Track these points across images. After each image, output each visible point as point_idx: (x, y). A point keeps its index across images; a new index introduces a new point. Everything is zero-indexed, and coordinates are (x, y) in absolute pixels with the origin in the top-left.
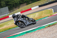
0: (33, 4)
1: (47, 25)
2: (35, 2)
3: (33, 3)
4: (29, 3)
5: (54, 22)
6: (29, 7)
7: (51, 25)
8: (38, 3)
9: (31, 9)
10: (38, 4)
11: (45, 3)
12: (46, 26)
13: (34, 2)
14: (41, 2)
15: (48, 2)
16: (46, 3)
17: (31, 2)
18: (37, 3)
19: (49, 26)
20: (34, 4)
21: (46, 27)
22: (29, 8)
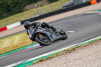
0: (9, 18)
1: (37, 59)
2: (15, 14)
3: (10, 16)
4: (2, 16)
5: (50, 53)
6: (2, 24)
7: (44, 59)
8: (19, 16)
9: (5, 29)
10: (19, 19)
11: (33, 17)
12: (35, 60)
13: (12, 15)
14: (26, 14)
15: (38, 15)
16: (35, 16)
17: (5, 15)
18: (17, 17)
19: (40, 61)
20: (11, 19)
21: (34, 62)
22: (3, 27)
